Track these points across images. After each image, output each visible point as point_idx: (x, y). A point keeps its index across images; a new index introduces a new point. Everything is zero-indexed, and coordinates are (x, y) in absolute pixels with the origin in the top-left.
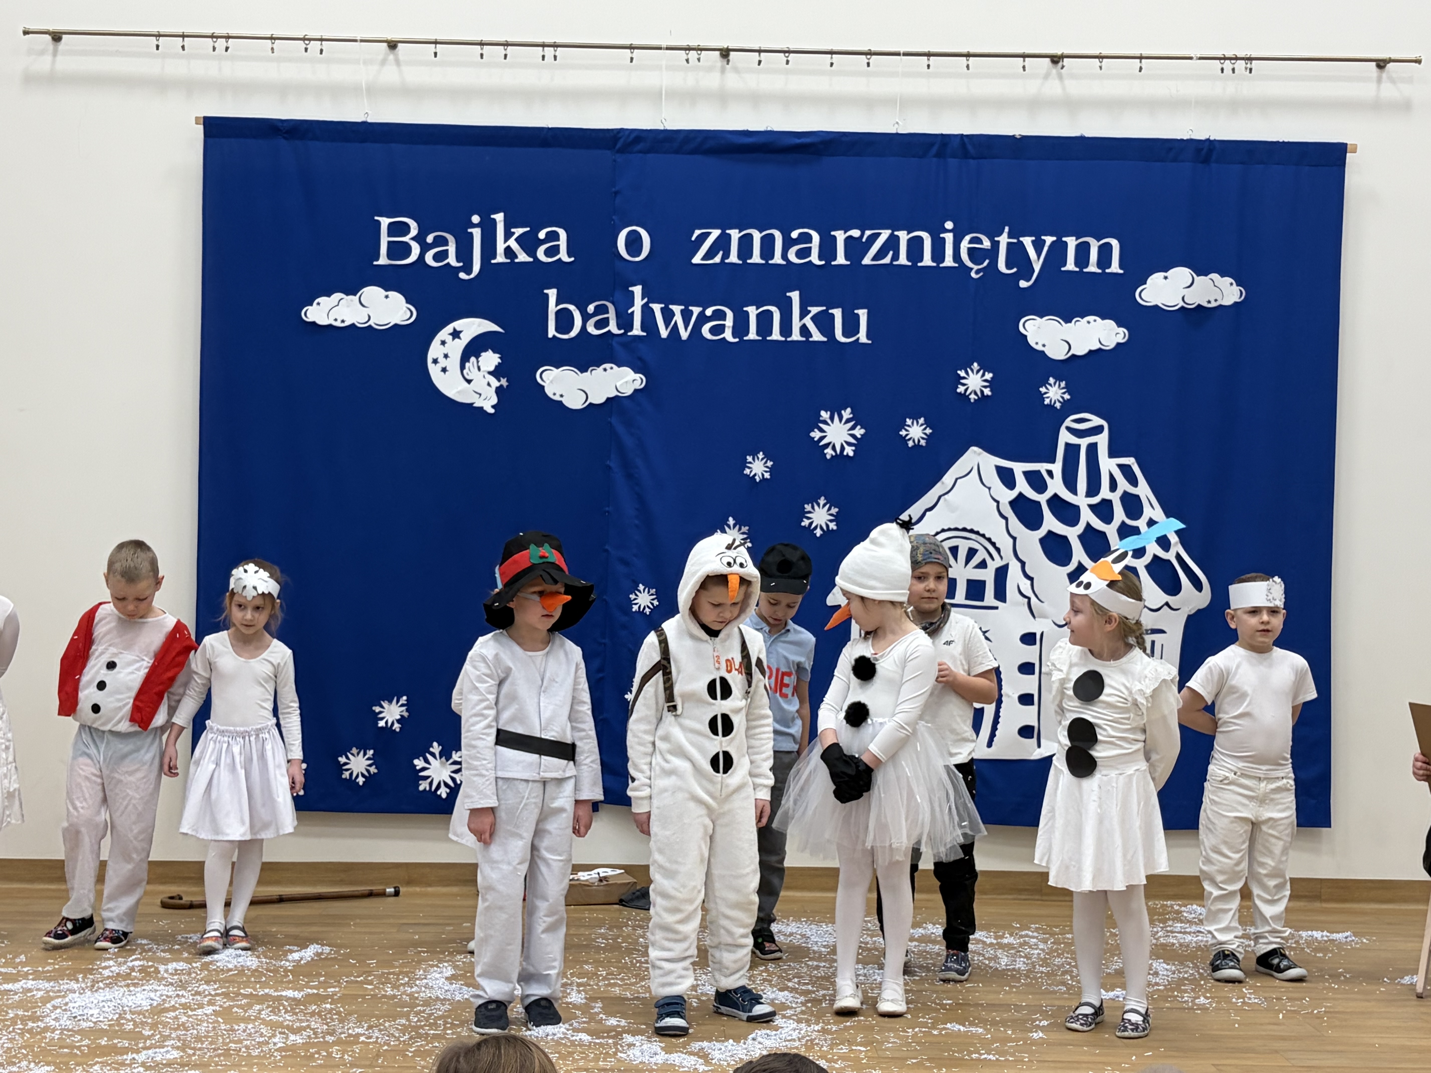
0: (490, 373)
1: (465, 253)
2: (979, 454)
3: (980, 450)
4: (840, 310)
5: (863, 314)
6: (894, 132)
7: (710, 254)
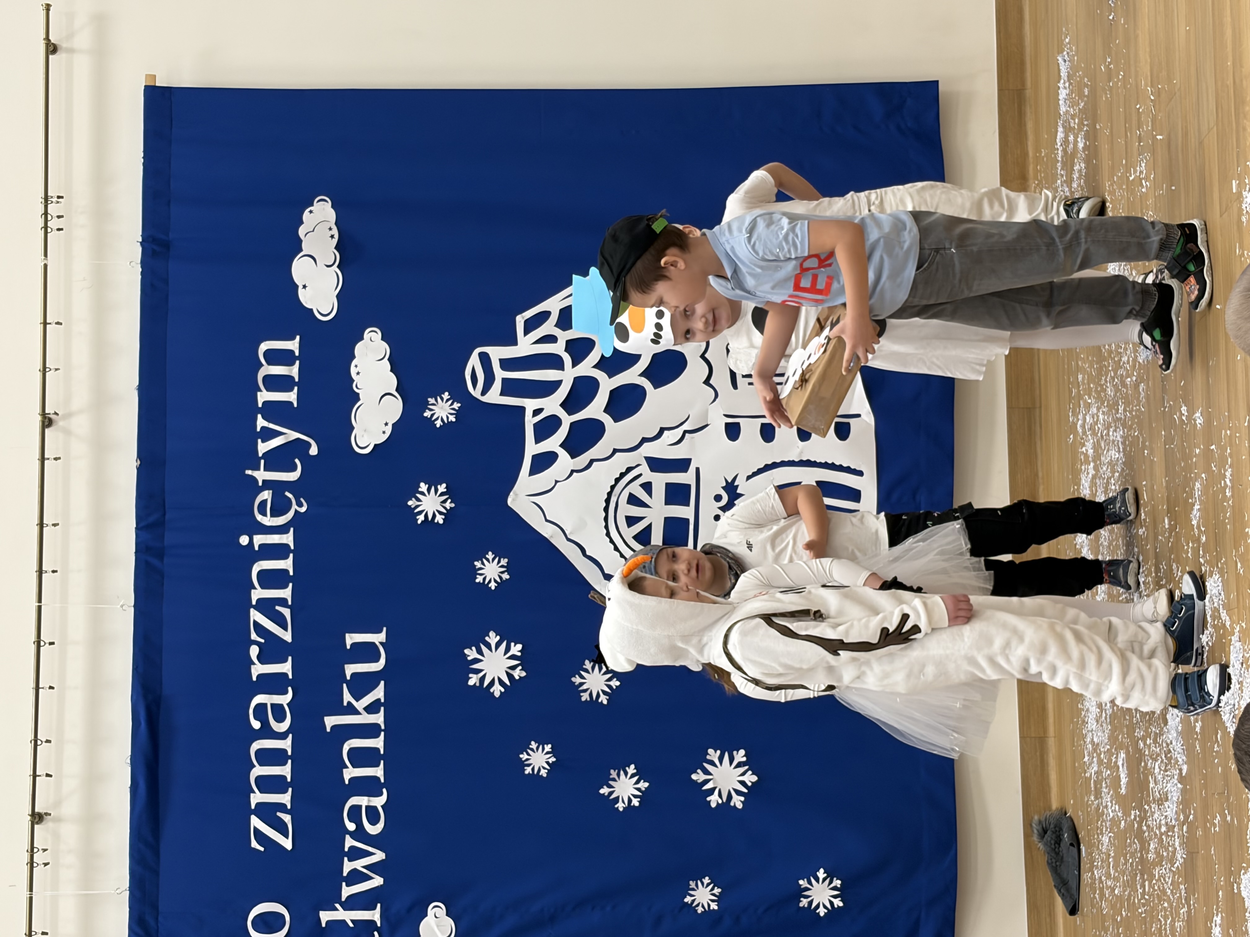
2: (516, 495)
3: (511, 494)
4: (346, 666)
5: (351, 638)
6: (133, 609)
7: (281, 828)
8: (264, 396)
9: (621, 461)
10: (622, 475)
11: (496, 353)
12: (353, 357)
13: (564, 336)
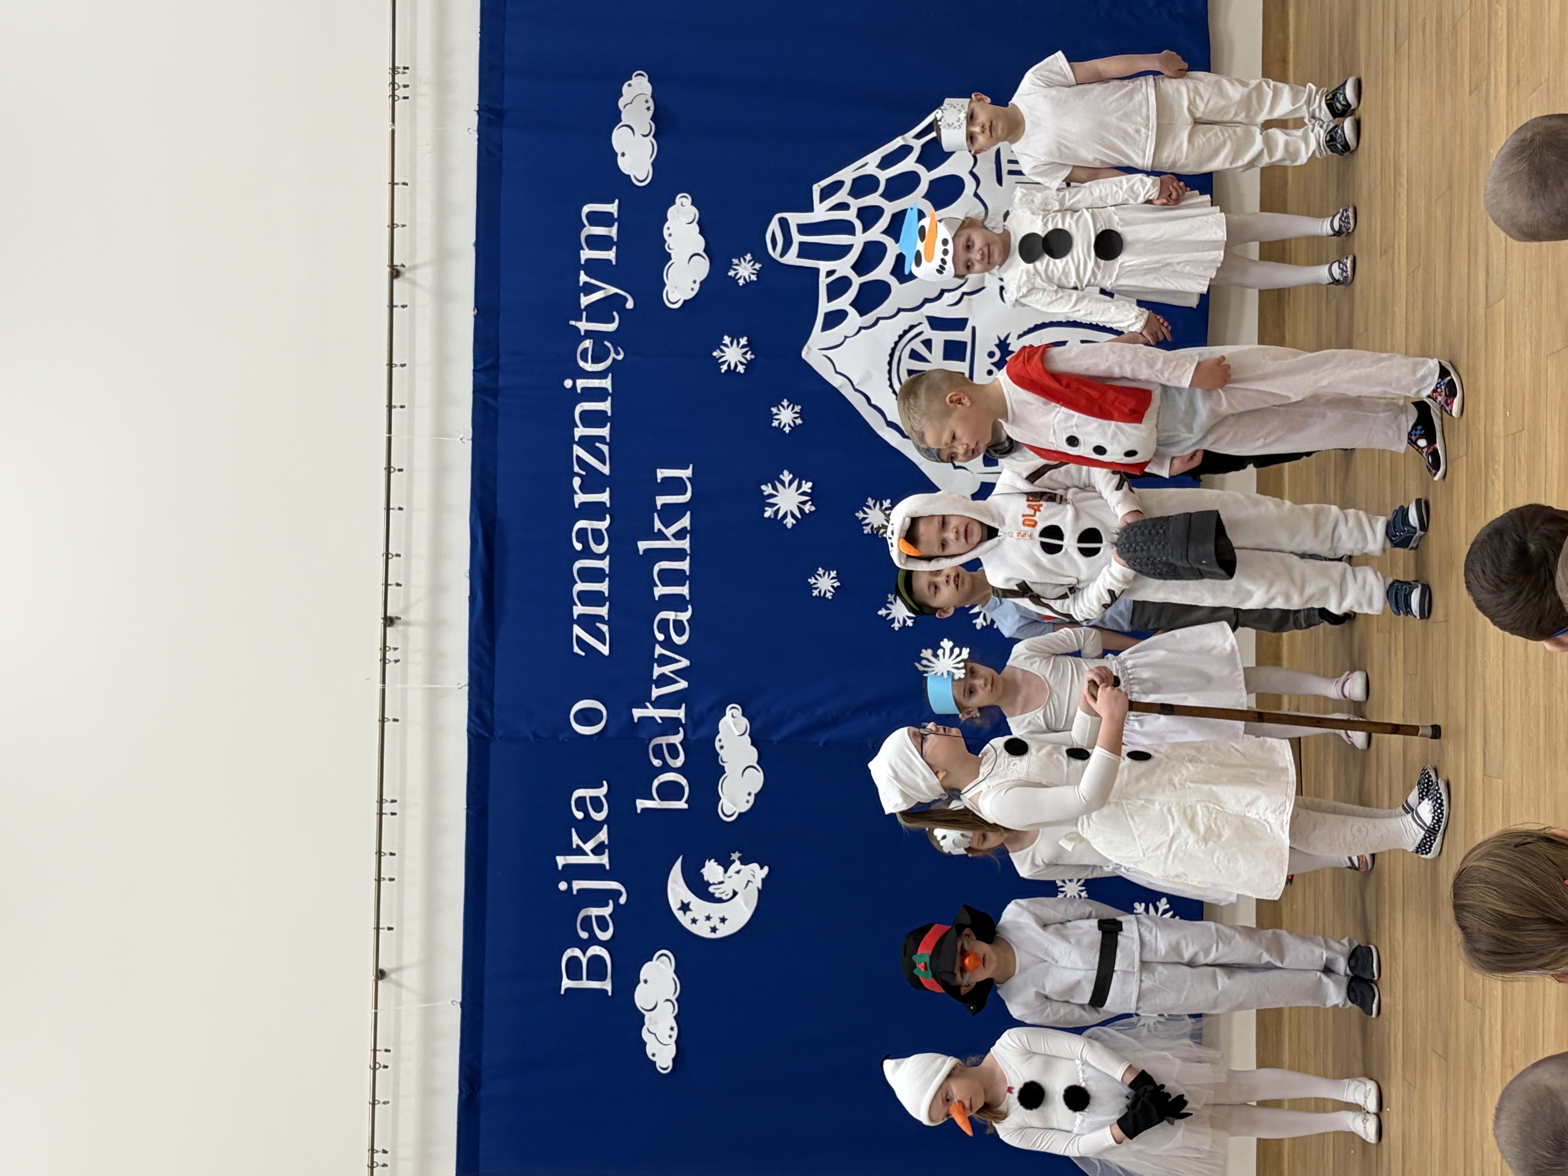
0: (726, 871)
1: (599, 898)
2: (809, 348)
3: (805, 347)
4: (657, 498)
5: (662, 473)
6: (470, 443)
7: (600, 637)
8: (586, 254)
9: (904, 320)
10: (906, 332)
11: (795, 219)
12: (666, 220)
13: (856, 204)
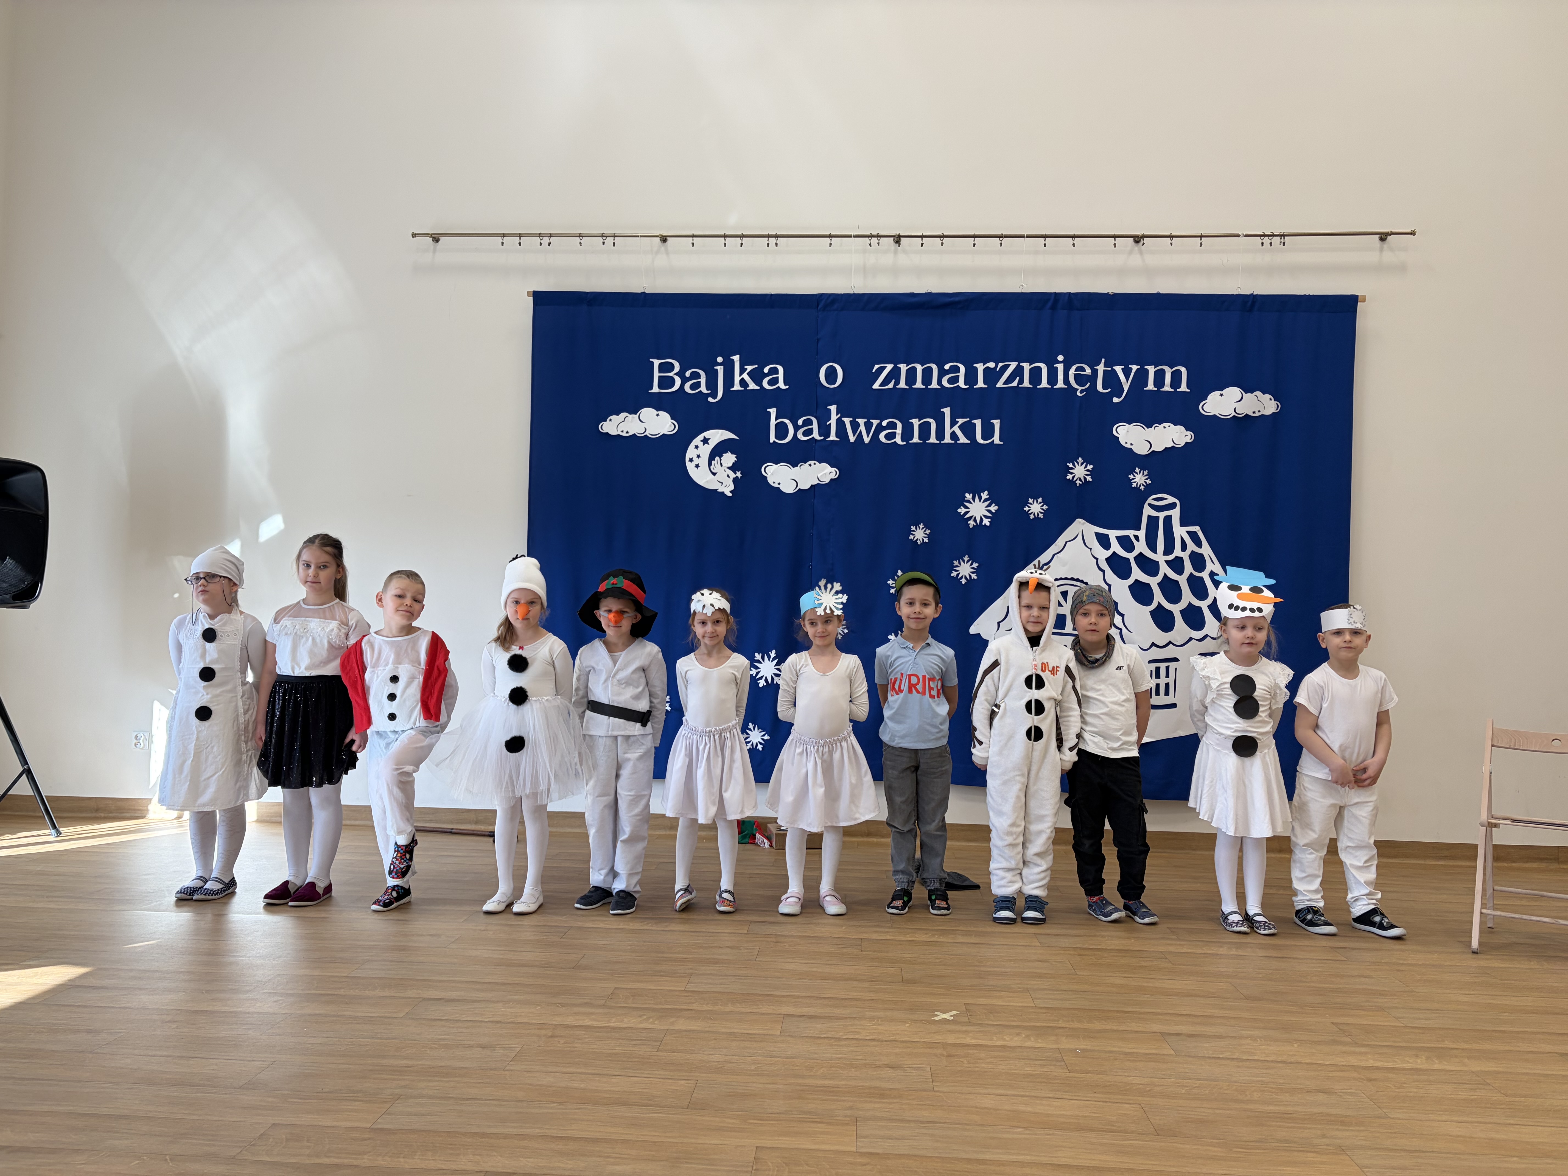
0: (729, 468)
1: (712, 384)
2: (1083, 524)
3: (1084, 521)
4: (980, 420)
5: (997, 423)
7: (886, 382)
8: (1151, 370)
11: (1175, 514)
12: (1175, 425)
